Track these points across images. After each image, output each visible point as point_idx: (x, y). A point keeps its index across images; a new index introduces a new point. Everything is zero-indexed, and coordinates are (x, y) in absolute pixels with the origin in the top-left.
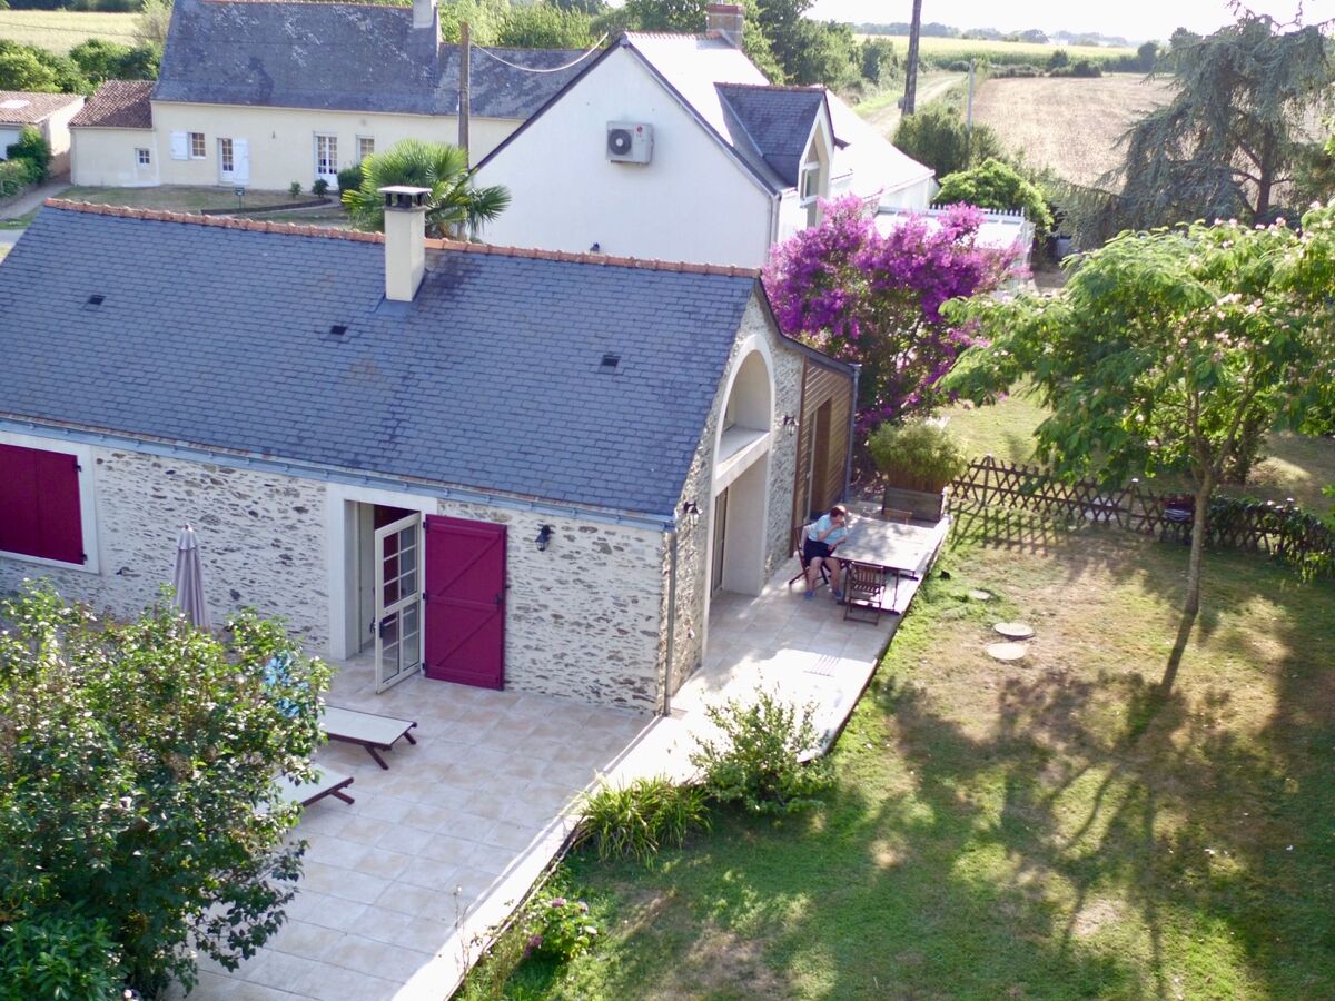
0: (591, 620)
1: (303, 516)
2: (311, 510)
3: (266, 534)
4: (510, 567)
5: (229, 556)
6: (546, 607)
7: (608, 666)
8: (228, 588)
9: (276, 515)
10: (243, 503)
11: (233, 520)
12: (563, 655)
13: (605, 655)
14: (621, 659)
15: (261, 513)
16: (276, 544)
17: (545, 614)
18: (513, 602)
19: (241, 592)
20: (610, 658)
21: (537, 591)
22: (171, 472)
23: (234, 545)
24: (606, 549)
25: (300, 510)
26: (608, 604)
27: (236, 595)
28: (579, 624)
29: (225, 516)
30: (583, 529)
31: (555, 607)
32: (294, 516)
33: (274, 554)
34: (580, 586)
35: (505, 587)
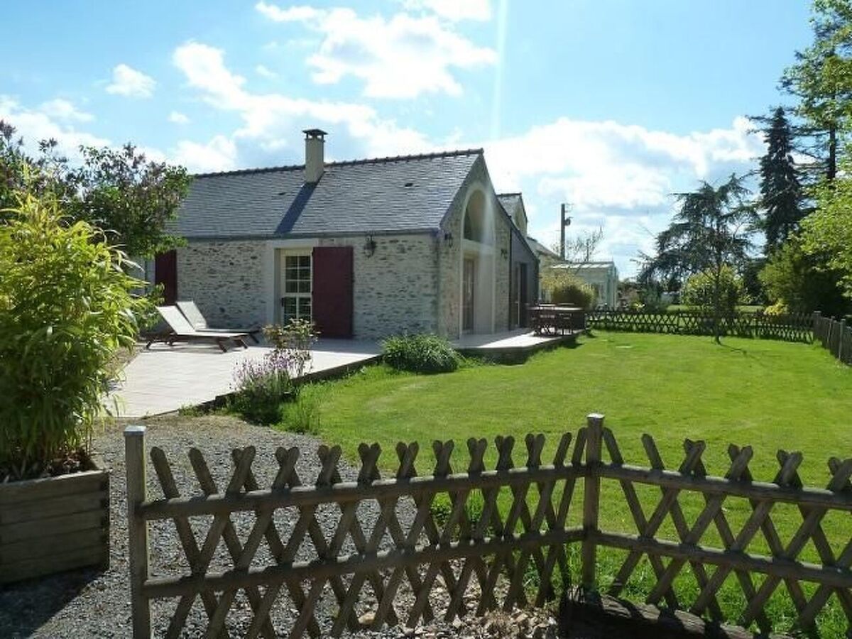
0: (397, 293)
1: (255, 261)
2: (259, 257)
3: (238, 275)
4: (355, 270)
5: (220, 290)
6: (372, 289)
7: (406, 317)
8: (218, 307)
9: (242, 262)
10: (227, 260)
11: (222, 269)
12: (383, 315)
13: (403, 311)
14: (412, 313)
15: (236, 263)
16: (242, 279)
17: (373, 293)
18: (357, 289)
19: (225, 307)
20: (407, 313)
21: (368, 280)
22: (195, 250)
23: (222, 283)
24: (403, 251)
25: (254, 258)
26: (405, 282)
27: (223, 310)
28: (390, 296)
29: (218, 268)
30: (391, 242)
31: (378, 289)
32: (251, 261)
33: (241, 284)
34: (390, 274)
35: (353, 281)
